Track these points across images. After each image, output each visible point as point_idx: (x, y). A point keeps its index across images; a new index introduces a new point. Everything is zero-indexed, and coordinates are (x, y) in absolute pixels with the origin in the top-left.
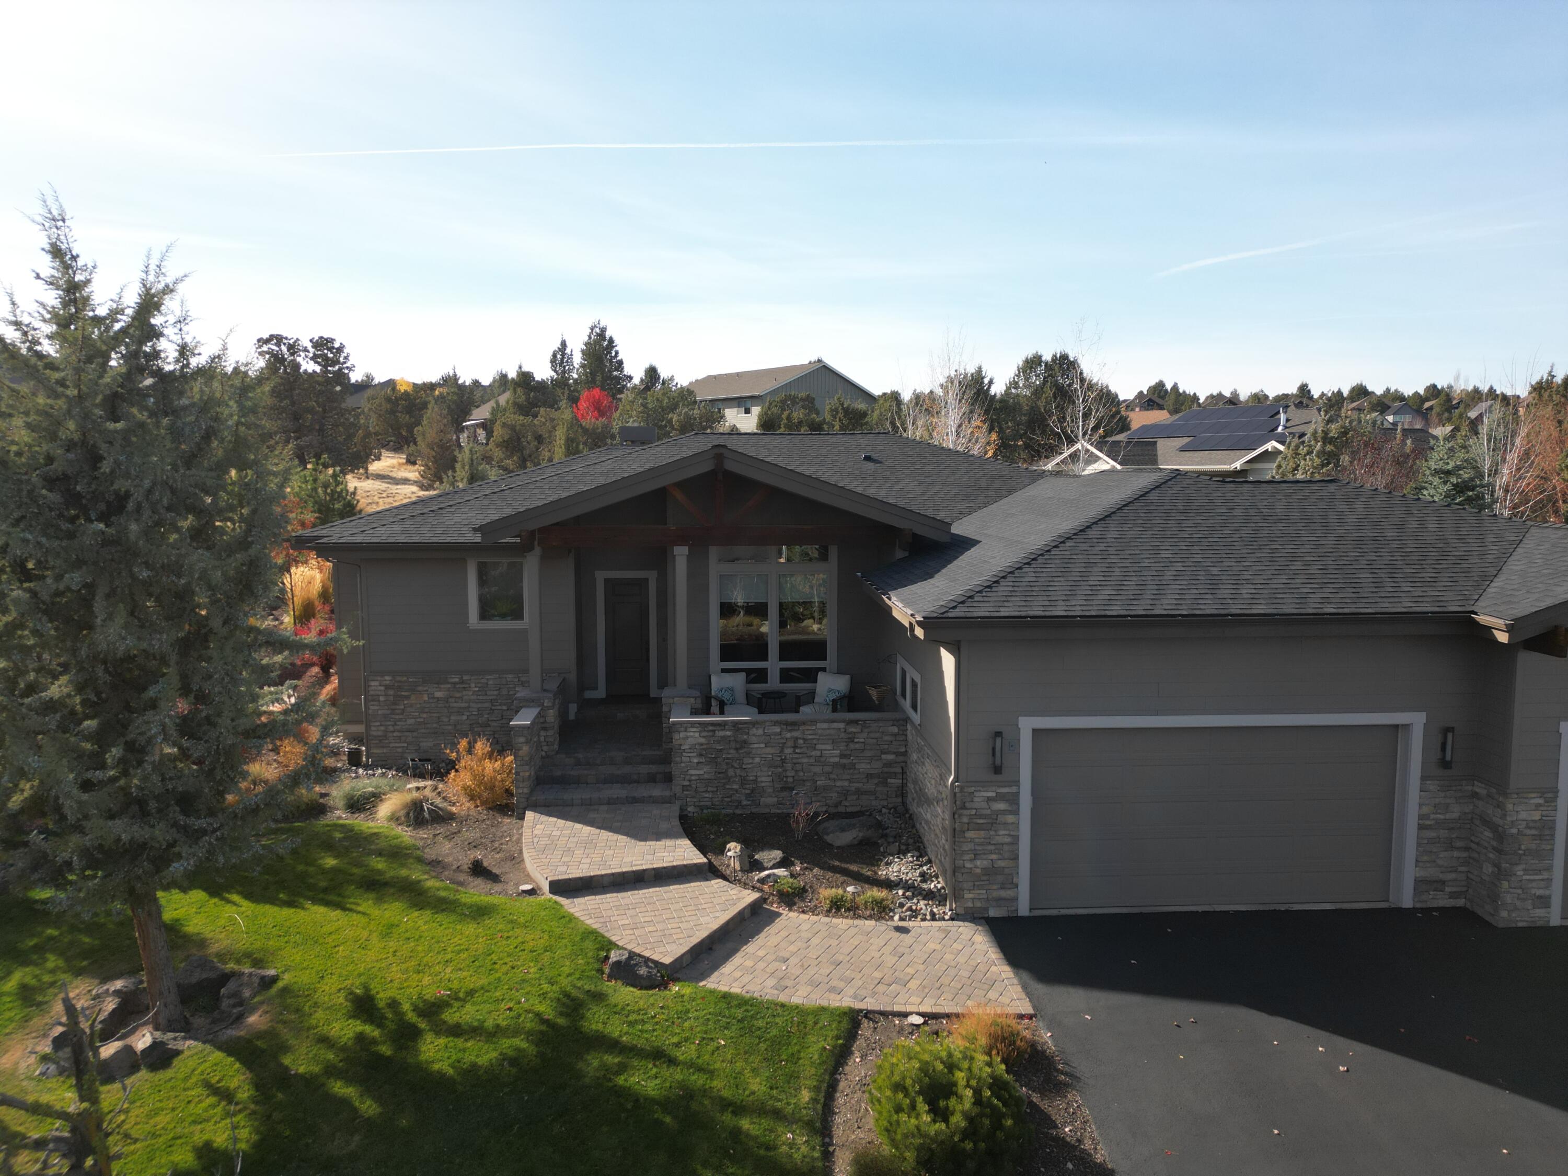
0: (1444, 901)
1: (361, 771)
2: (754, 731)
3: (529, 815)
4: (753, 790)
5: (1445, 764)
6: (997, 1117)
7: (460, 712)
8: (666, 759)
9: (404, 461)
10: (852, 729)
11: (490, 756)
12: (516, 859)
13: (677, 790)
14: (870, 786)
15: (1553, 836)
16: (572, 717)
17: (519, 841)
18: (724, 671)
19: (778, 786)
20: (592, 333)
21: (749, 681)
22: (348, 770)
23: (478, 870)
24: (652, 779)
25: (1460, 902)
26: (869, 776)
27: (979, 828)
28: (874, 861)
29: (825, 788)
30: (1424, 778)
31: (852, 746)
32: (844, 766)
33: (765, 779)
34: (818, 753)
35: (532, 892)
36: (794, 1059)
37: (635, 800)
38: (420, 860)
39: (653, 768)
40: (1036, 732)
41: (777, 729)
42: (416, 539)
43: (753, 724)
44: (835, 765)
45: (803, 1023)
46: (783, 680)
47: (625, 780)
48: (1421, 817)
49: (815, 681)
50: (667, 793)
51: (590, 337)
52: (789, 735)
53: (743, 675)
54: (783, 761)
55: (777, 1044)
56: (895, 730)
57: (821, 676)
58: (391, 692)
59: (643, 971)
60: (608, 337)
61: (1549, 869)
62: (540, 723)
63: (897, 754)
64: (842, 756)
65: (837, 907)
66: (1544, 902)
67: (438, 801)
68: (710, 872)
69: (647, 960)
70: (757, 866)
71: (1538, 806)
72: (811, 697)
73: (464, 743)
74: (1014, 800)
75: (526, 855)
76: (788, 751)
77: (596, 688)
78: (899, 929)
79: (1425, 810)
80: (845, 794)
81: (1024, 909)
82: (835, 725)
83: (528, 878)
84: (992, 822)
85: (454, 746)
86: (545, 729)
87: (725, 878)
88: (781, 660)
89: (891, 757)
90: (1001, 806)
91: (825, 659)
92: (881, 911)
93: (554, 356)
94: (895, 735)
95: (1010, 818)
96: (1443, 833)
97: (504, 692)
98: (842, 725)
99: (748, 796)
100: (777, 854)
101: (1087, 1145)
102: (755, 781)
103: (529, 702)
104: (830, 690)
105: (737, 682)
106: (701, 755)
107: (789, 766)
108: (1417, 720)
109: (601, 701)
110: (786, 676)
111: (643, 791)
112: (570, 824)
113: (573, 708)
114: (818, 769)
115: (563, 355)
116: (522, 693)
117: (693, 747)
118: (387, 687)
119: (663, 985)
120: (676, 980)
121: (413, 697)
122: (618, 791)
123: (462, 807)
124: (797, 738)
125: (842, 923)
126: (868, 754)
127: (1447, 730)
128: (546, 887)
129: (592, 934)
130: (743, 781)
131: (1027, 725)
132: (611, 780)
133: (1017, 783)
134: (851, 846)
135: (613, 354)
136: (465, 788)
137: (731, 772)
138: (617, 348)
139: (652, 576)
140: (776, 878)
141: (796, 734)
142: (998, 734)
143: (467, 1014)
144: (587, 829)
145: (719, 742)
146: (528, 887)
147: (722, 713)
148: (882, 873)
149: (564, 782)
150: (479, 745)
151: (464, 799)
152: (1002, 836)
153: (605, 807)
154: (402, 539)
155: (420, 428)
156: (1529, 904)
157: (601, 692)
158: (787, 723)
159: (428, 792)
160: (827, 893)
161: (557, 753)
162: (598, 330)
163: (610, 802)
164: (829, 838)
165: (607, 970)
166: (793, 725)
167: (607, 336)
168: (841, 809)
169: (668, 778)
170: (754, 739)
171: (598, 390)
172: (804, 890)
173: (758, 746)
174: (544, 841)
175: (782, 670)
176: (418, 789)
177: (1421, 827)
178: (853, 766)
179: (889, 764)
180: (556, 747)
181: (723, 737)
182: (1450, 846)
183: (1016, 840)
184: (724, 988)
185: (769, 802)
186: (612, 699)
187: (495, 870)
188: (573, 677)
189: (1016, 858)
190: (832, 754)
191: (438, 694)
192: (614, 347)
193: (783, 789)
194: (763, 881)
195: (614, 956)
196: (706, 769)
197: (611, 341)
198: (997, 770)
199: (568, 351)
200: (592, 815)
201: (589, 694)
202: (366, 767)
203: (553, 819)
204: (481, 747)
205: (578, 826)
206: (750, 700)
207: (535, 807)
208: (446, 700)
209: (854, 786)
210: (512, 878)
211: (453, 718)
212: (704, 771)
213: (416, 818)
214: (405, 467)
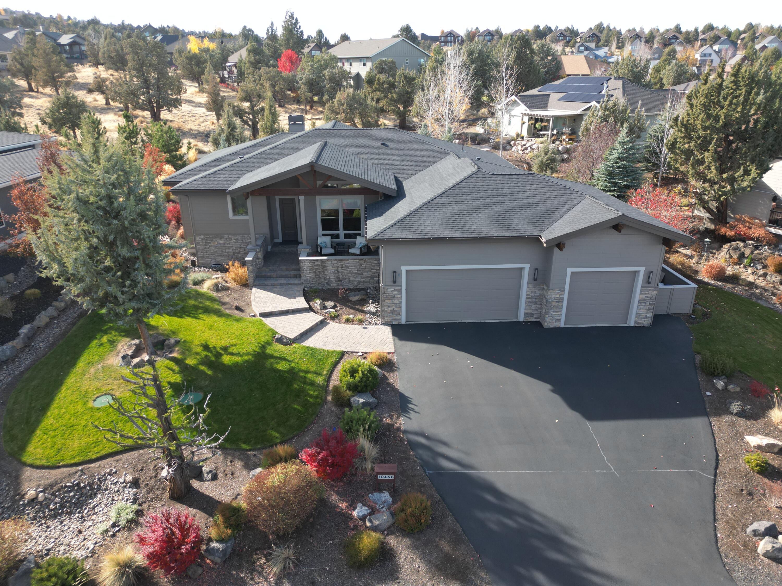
0: (533, 319)
1: (196, 268)
2: (328, 262)
3: (254, 289)
4: (328, 281)
5: (535, 280)
6: (368, 377)
7: (229, 248)
8: (299, 269)
9: (197, 90)
10: (361, 262)
11: (240, 268)
12: (249, 304)
13: (303, 281)
14: (368, 280)
15: (563, 302)
16: (269, 250)
17: (250, 298)
18: (324, 235)
20: (287, 15)
21: (332, 239)
22: (192, 268)
23: (238, 308)
24: (295, 276)
25: (538, 320)
26: (367, 277)
27: (389, 299)
28: (364, 305)
29: (353, 281)
30: (528, 283)
31: (361, 267)
32: (359, 274)
33: (332, 278)
34: (350, 270)
35: (254, 316)
36: (324, 364)
37: (289, 284)
39: (295, 273)
40: (407, 271)
41: (336, 262)
43: (327, 260)
44: (356, 273)
45: (328, 355)
46: (344, 238)
47: (286, 277)
48: (527, 295)
49: (356, 239)
50: (300, 282)
51: (286, 18)
52: (340, 264)
53: (329, 237)
54: (338, 272)
55: (319, 360)
56: (376, 262)
57: (358, 237)
58: (204, 241)
59: (285, 341)
60: (295, 18)
61: (561, 311)
62: (256, 258)
63: (377, 270)
64: (358, 270)
65: (347, 321)
66: (559, 320)
67: (224, 283)
68: (311, 309)
69: (286, 337)
70: (325, 307)
71: (558, 293)
72: (354, 245)
73: (231, 262)
74: (400, 291)
75: (252, 303)
76: (340, 269)
77: (278, 238)
78: (364, 328)
79: (528, 293)
80: (359, 282)
81: (403, 322)
83: (253, 312)
84: (393, 297)
85: (228, 263)
86: (258, 260)
87: (315, 312)
88: (344, 230)
89: (375, 271)
90: (396, 293)
91: (360, 229)
92: (361, 322)
93: (268, 30)
95: (399, 296)
96: (534, 300)
97: (244, 241)
99: (328, 283)
100: (332, 304)
101: (395, 384)
102: (329, 278)
103: (251, 251)
104: (361, 243)
105: (328, 239)
106: (310, 270)
107: (340, 274)
108: (527, 267)
109: (281, 244)
110: (346, 236)
111: (291, 281)
112: (267, 292)
113: (269, 247)
114: (350, 275)
115: (272, 30)
116: (249, 247)
117: (307, 268)
118: (202, 239)
119: (291, 344)
120: (294, 343)
121: (212, 243)
122: (283, 281)
123: (232, 284)
124: (343, 265)
125: (348, 326)
126: (367, 270)
127: (537, 269)
128: (258, 315)
129: (271, 330)
130: (325, 278)
131: (404, 269)
132: (282, 277)
133: (401, 286)
134: (357, 301)
135: (298, 27)
136: (232, 278)
137: (321, 276)
138: (300, 24)
140: (330, 312)
141: (342, 263)
142: (395, 272)
143: (235, 351)
144: (272, 295)
145: (316, 266)
146: (253, 314)
148: (365, 309)
149: (266, 277)
151: (232, 281)
152: (396, 301)
153: (279, 287)
155: (204, 76)
156: (554, 321)
157: (280, 240)
158: (339, 260)
159: (220, 280)
160: (345, 317)
161: (263, 266)
162: (290, 14)
163: (281, 285)
164: (350, 298)
165: (275, 340)
166: (341, 261)
167: (295, 16)
168: (358, 287)
169: (300, 277)
170: (328, 265)
171: (290, 50)
172: (339, 316)
173: (329, 267)
174: (258, 299)
175: (345, 234)
176: (216, 278)
177: (527, 298)
178: (362, 274)
179: (374, 273)
180: (263, 264)
181: (318, 265)
182: (536, 303)
183: (401, 302)
184: (308, 345)
185: (334, 285)
186: (284, 243)
187: (243, 308)
188: (269, 236)
189: (401, 307)
190: (355, 270)
191: (221, 242)
192: (298, 23)
193: (338, 281)
194: (326, 313)
195: (277, 336)
196: (312, 274)
197: (297, 20)
198: (395, 282)
199: (274, 28)
200: (274, 289)
201: (276, 240)
202: (198, 267)
203: (262, 291)
204: (237, 264)
205: (270, 293)
206: (332, 246)
207: (255, 286)
208: (224, 244)
209: (362, 280)
210: (248, 311)
211: (227, 250)
212: (312, 275)
213: (217, 289)
214: (199, 94)
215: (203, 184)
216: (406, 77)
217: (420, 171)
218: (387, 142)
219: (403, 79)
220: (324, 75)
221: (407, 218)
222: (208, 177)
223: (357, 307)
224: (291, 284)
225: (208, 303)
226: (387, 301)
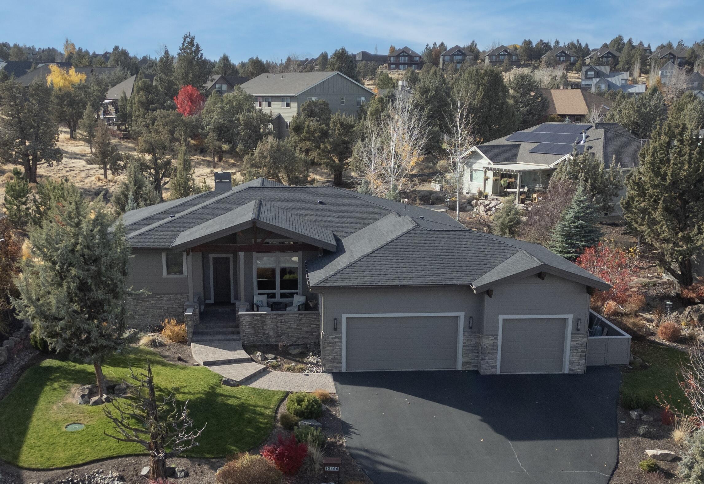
0: (471, 369)
2: (268, 317)
3: (192, 344)
4: (267, 337)
5: (471, 328)
6: (313, 406)
7: (161, 308)
8: (238, 326)
10: (300, 317)
11: (176, 325)
12: (191, 357)
13: (241, 336)
14: (307, 336)
15: (497, 348)
16: (202, 310)
17: (190, 352)
18: (259, 294)
19: (276, 335)
20: (185, 41)
21: (268, 297)
23: (180, 359)
24: (233, 333)
25: (476, 369)
26: (307, 332)
27: (330, 346)
28: (304, 357)
29: (292, 336)
30: (464, 332)
31: (301, 322)
32: (298, 329)
33: (271, 333)
34: (289, 325)
35: (198, 365)
36: (271, 400)
37: (227, 340)
38: (160, 356)
39: (233, 329)
40: (347, 318)
41: (275, 317)
43: (266, 314)
44: (295, 328)
45: (274, 393)
46: (281, 298)
47: (224, 333)
48: (464, 343)
49: (293, 297)
50: (238, 338)
51: (183, 45)
52: (279, 319)
53: (266, 296)
54: (277, 327)
55: (266, 398)
56: (315, 317)
57: (295, 296)
58: (135, 301)
59: (232, 383)
60: (195, 44)
61: (496, 358)
62: (194, 314)
63: (316, 325)
64: (298, 325)
65: (289, 369)
66: (495, 367)
67: (160, 340)
68: (252, 360)
69: (233, 380)
70: (266, 359)
71: (492, 340)
72: (291, 304)
73: (167, 320)
74: (340, 338)
75: (194, 355)
76: (279, 324)
77: (210, 299)
78: (306, 375)
79: (465, 341)
80: (298, 338)
81: (344, 370)
82: (295, 315)
83: (196, 362)
84: (334, 344)
85: (163, 322)
86: (195, 316)
87: (255, 362)
88: (281, 289)
89: (313, 326)
90: (337, 340)
91: (297, 289)
92: (302, 370)
94: (315, 318)
95: (339, 344)
96: (470, 348)
97: (177, 301)
98: (297, 315)
99: (266, 339)
100: (273, 356)
101: (338, 415)
102: (268, 334)
103: (190, 306)
104: (299, 301)
105: (264, 298)
106: (249, 325)
107: (279, 329)
108: (462, 315)
109: (212, 304)
110: (283, 296)
111: (230, 337)
112: (206, 347)
113: (202, 307)
114: (289, 330)
116: (186, 303)
117: (246, 323)
118: (133, 299)
119: (238, 386)
120: (241, 385)
121: (143, 303)
122: (221, 337)
123: (167, 341)
124: (282, 320)
125: (289, 373)
126: (306, 325)
127: (471, 317)
128: (202, 364)
129: (216, 374)
130: (264, 334)
131: (344, 316)
132: (219, 333)
133: (342, 333)
134: (297, 354)
135: (200, 56)
136: (168, 335)
137: (259, 331)
138: (202, 52)
139: (231, 256)
140: (272, 362)
141: (282, 318)
142: (335, 319)
143: (186, 390)
144: (212, 348)
145: (255, 321)
146: (196, 364)
147: (258, 311)
148: (306, 360)
149: (203, 334)
150: (172, 321)
151: (168, 339)
152: (337, 349)
153: (218, 342)
155: (81, 120)
156: (490, 368)
157: (212, 301)
158: (279, 315)
159: (156, 337)
160: (286, 366)
161: (200, 324)
162: (189, 40)
163: (219, 340)
164: (290, 352)
165: (222, 382)
166: (280, 315)
167: (195, 42)
168: (297, 343)
169: (238, 333)
170: (267, 320)
171: (190, 86)
172: (280, 365)
173: (268, 322)
174: (199, 352)
175: (281, 294)
176: (152, 336)
177: (464, 346)
178: (301, 329)
179: (314, 328)
180: (199, 322)
181: (257, 319)
182: (472, 352)
183: (341, 350)
184: (254, 387)
185: (272, 341)
186: (216, 303)
187: (185, 359)
188: (202, 295)
189: (341, 355)
190: (294, 325)
191: (153, 302)
192: (199, 51)
193: (277, 336)
194: (267, 363)
195: (223, 379)
196: (252, 330)
197: (198, 47)
198: (335, 329)
199: (170, 57)
200: (213, 344)
201: (208, 302)
203: (200, 345)
204: (173, 321)
205: (209, 347)
206: (268, 305)
207: (194, 342)
208: (155, 304)
209: (302, 335)
210: (191, 362)
211: (158, 311)
212: (250, 330)
213: (154, 345)
214: (71, 142)
215: (139, 242)
216: (342, 124)
217: (359, 229)
218: (324, 201)
219: (338, 126)
220: (238, 119)
221: (348, 269)
222: (143, 235)
223: (297, 359)
224: (230, 340)
225: (149, 356)
226: (328, 348)
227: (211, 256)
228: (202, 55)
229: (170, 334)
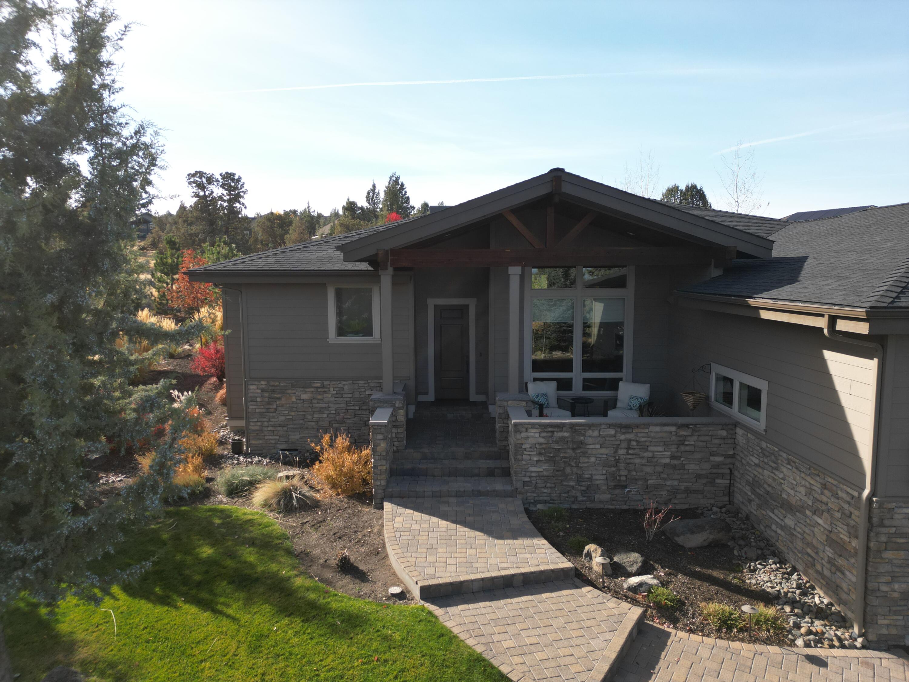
1: (241, 458)
2: (589, 433)
3: (387, 506)
4: (588, 487)
7: (321, 411)
8: (504, 456)
10: (683, 433)
11: (349, 449)
13: (519, 485)
14: (698, 486)
16: (411, 416)
17: (380, 533)
18: (535, 380)
19: (612, 484)
20: (390, 180)
21: (559, 388)
22: (232, 458)
23: (347, 567)
24: (491, 473)
26: (698, 476)
29: (656, 487)
31: (682, 448)
32: (674, 467)
33: (599, 477)
34: (650, 454)
35: (402, 596)
37: (480, 494)
38: (289, 552)
39: (491, 464)
41: (612, 432)
42: (287, 267)
43: (590, 426)
44: (665, 466)
46: (585, 388)
47: (468, 474)
49: (616, 389)
50: (508, 488)
51: (389, 183)
52: (623, 437)
53: (554, 384)
54: (617, 461)
58: (266, 395)
60: (400, 183)
62: (393, 422)
63: (726, 456)
64: (672, 457)
67: (305, 490)
68: (579, 578)
72: (615, 403)
73: (326, 438)
75: (389, 549)
76: (622, 452)
77: (427, 393)
78: (812, 660)
80: (675, 492)
82: (667, 429)
83: (398, 582)
85: (319, 441)
86: (395, 427)
87: (595, 587)
88: (583, 371)
89: (719, 459)
91: (621, 371)
93: (368, 193)
94: (724, 438)
97: (356, 395)
98: (673, 429)
99: (583, 493)
100: (636, 558)
102: (590, 479)
103: (383, 403)
104: (632, 397)
105: (550, 388)
106: (540, 454)
107: (622, 466)
109: (432, 404)
110: (588, 384)
111: (486, 485)
112: (425, 517)
113: (412, 408)
114: (649, 469)
115: (374, 193)
116: (376, 395)
117: (533, 447)
118: (263, 390)
121: (283, 399)
122: (463, 485)
123: (325, 494)
124: (630, 441)
125: (743, 648)
126: (698, 456)
128: (416, 592)
130: (580, 479)
132: (455, 473)
134: (702, 548)
135: (404, 193)
136: (328, 478)
137: (568, 470)
138: (406, 190)
139: (472, 303)
140: (647, 587)
141: (629, 436)
144: (444, 524)
145: (557, 442)
146: (396, 590)
148: (751, 581)
150: (339, 440)
151: (327, 487)
153: (453, 500)
154: (275, 267)
157: (431, 397)
159: (296, 481)
160: (707, 608)
161: (407, 448)
162: (394, 179)
163: (458, 494)
164: (680, 540)
166: (628, 428)
167: (400, 181)
169: (506, 473)
170: (590, 440)
171: (395, 214)
172: (681, 602)
173: (593, 447)
174: (406, 536)
175: (585, 380)
176: (288, 477)
178: (682, 467)
179: (717, 466)
180: (405, 442)
181: (562, 438)
185: (603, 498)
186: (439, 402)
187: (362, 567)
188: (412, 383)
190: (664, 455)
191: (304, 396)
192: (404, 189)
193: (615, 487)
196: (545, 466)
199: (377, 191)
200: (444, 508)
201: (422, 398)
202: (246, 455)
203: (410, 511)
204: (342, 441)
205: (434, 519)
206: (561, 404)
207: (392, 499)
208: (310, 401)
209: (683, 486)
210: (380, 578)
211: (316, 416)
212: (543, 469)
213: (286, 505)
224: (486, 494)
226: (888, 555)
227: (431, 303)
228: (406, 192)
229: (331, 473)
